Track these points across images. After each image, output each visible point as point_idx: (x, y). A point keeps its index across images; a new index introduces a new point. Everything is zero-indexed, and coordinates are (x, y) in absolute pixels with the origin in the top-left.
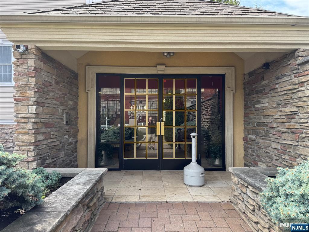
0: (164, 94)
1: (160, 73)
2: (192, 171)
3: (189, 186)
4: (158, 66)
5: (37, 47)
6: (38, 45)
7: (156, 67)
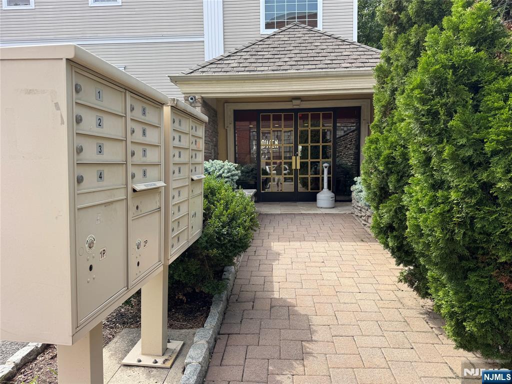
0: (300, 129)
1: (295, 107)
2: (323, 195)
3: (321, 208)
4: (293, 101)
5: (202, 97)
6: (203, 95)
7: (291, 101)
